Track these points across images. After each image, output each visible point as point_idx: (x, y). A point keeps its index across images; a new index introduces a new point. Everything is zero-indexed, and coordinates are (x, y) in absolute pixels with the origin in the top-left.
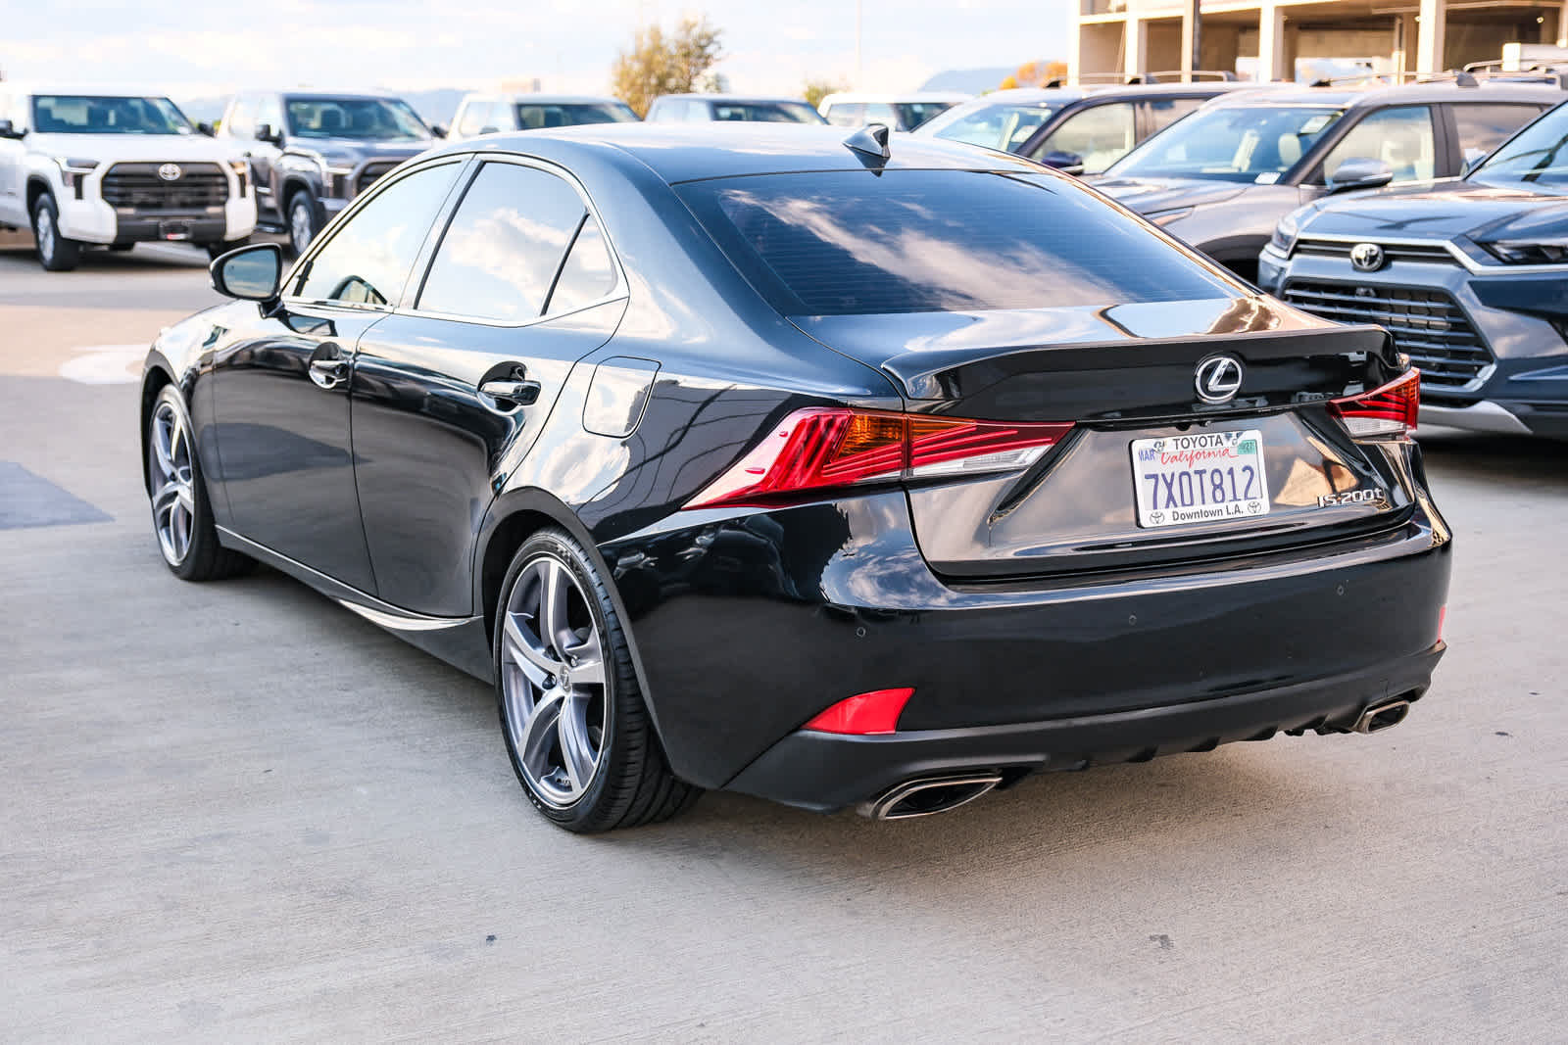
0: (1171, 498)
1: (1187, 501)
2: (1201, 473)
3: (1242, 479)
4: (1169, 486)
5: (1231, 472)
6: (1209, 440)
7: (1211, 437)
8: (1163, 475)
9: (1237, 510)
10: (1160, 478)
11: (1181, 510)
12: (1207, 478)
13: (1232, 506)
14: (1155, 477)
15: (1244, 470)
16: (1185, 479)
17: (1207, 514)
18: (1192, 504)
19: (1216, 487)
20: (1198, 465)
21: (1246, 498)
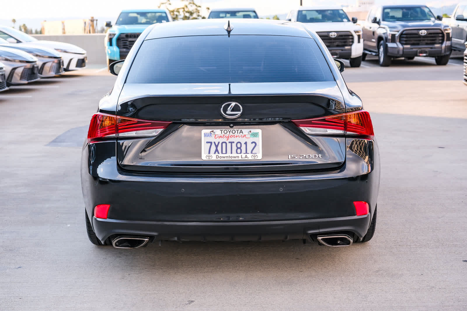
0: (217, 150)
1: (224, 151)
2: (231, 143)
3: (250, 147)
4: (217, 146)
5: (246, 143)
6: (236, 131)
7: (238, 130)
8: (214, 143)
9: (246, 157)
10: (213, 144)
11: (220, 155)
12: (234, 145)
13: (244, 156)
14: (211, 143)
15: (252, 143)
16: (224, 145)
17: (232, 157)
18: (226, 153)
19: (238, 148)
20: (231, 140)
21: (252, 153)
